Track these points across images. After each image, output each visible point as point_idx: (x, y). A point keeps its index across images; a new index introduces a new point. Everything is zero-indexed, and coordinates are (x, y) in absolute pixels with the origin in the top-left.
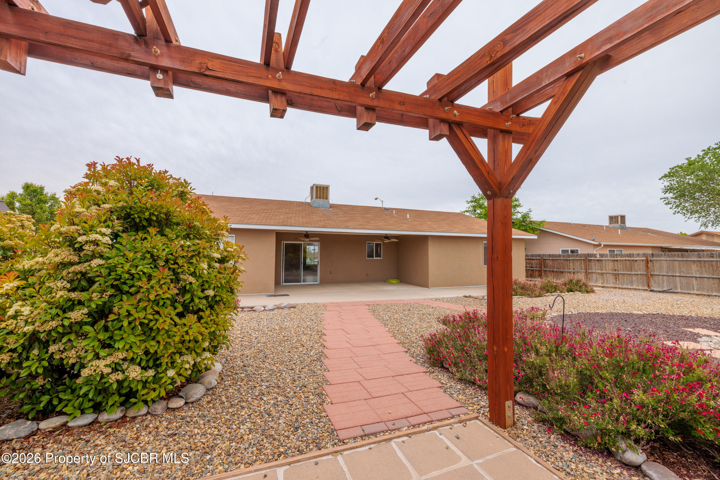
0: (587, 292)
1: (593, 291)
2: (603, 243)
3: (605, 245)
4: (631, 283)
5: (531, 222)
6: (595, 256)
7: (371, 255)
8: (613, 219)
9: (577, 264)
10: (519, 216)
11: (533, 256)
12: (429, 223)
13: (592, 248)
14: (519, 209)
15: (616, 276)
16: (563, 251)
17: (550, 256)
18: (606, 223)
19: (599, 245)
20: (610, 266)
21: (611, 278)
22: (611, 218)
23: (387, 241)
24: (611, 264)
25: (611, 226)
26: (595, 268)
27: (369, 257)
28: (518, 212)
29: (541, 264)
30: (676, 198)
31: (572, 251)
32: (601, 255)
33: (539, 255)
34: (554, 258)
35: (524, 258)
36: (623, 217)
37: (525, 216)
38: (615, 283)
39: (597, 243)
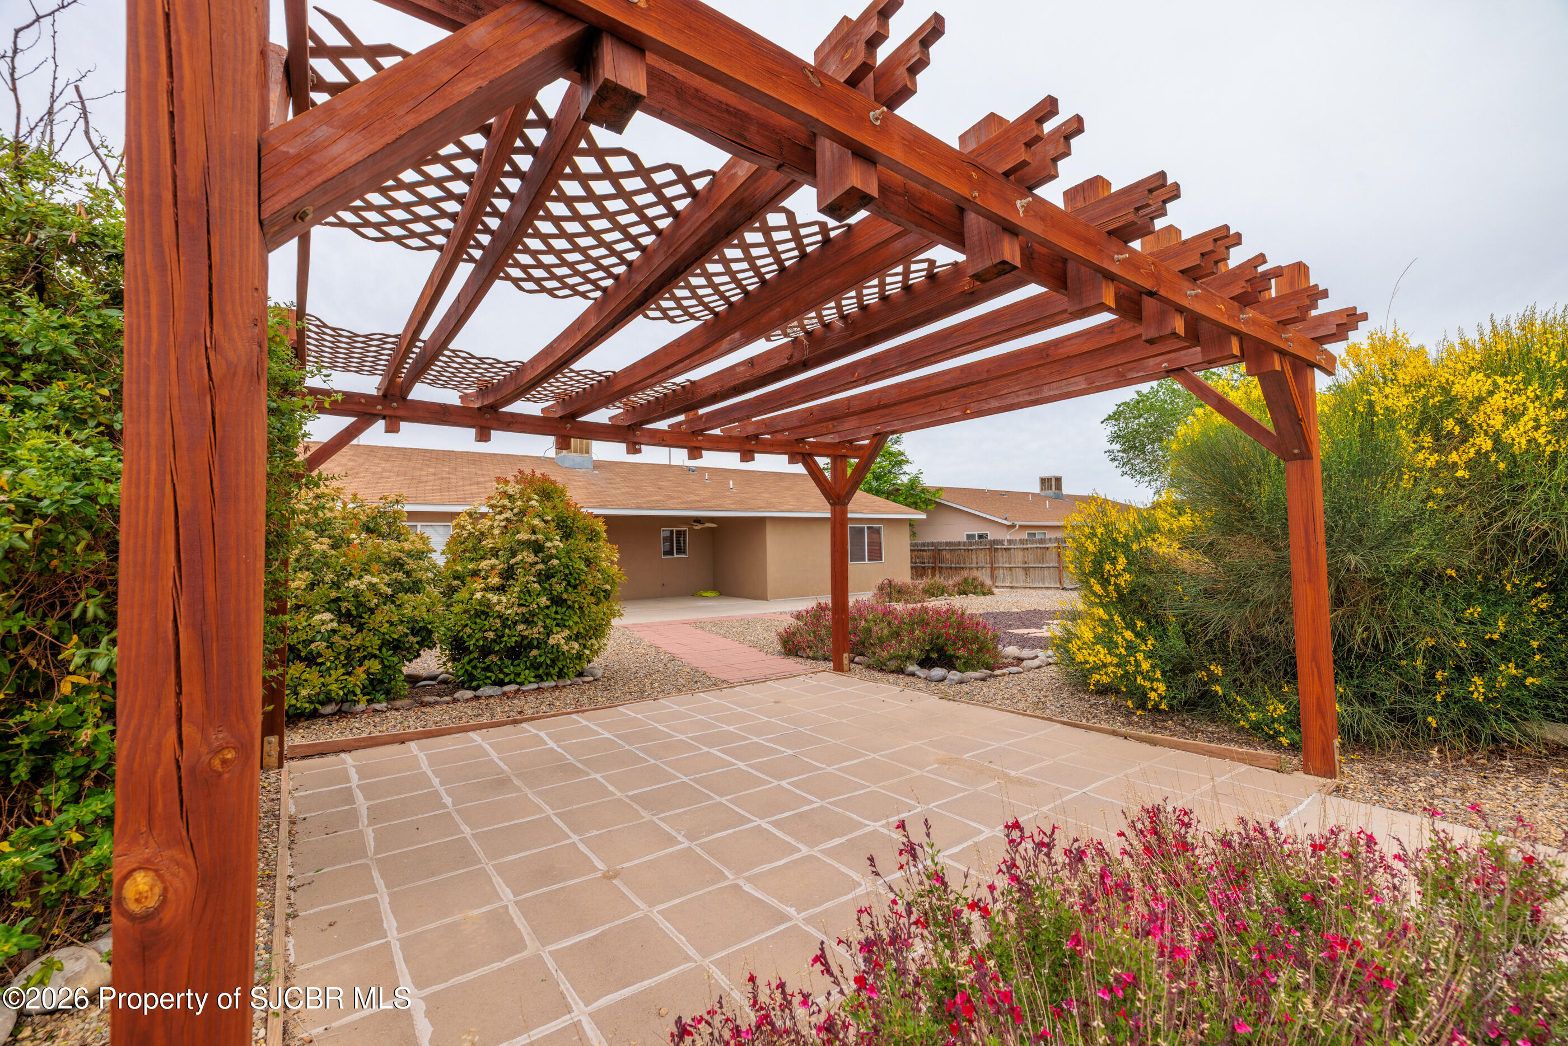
0: (984, 594)
1: (992, 593)
2: (1018, 524)
3: (1021, 527)
4: (1043, 580)
5: (924, 490)
6: (1001, 542)
7: (670, 552)
8: (1045, 482)
9: (981, 555)
10: (905, 479)
11: (923, 545)
12: (765, 495)
13: (1005, 530)
14: (906, 468)
15: (1026, 570)
16: (969, 536)
17: (947, 544)
18: (1036, 488)
19: (1013, 526)
20: (1019, 556)
21: (1021, 573)
22: (1043, 481)
23: (698, 527)
24: (1021, 553)
25: (1043, 493)
26: (1002, 561)
27: (666, 553)
28: (905, 473)
29: (934, 558)
30: (1123, 451)
31: (981, 536)
32: (1010, 542)
33: (933, 544)
34: (953, 547)
35: (909, 548)
36: (1058, 480)
37: (914, 482)
38: (1025, 581)
39: (1010, 524)
